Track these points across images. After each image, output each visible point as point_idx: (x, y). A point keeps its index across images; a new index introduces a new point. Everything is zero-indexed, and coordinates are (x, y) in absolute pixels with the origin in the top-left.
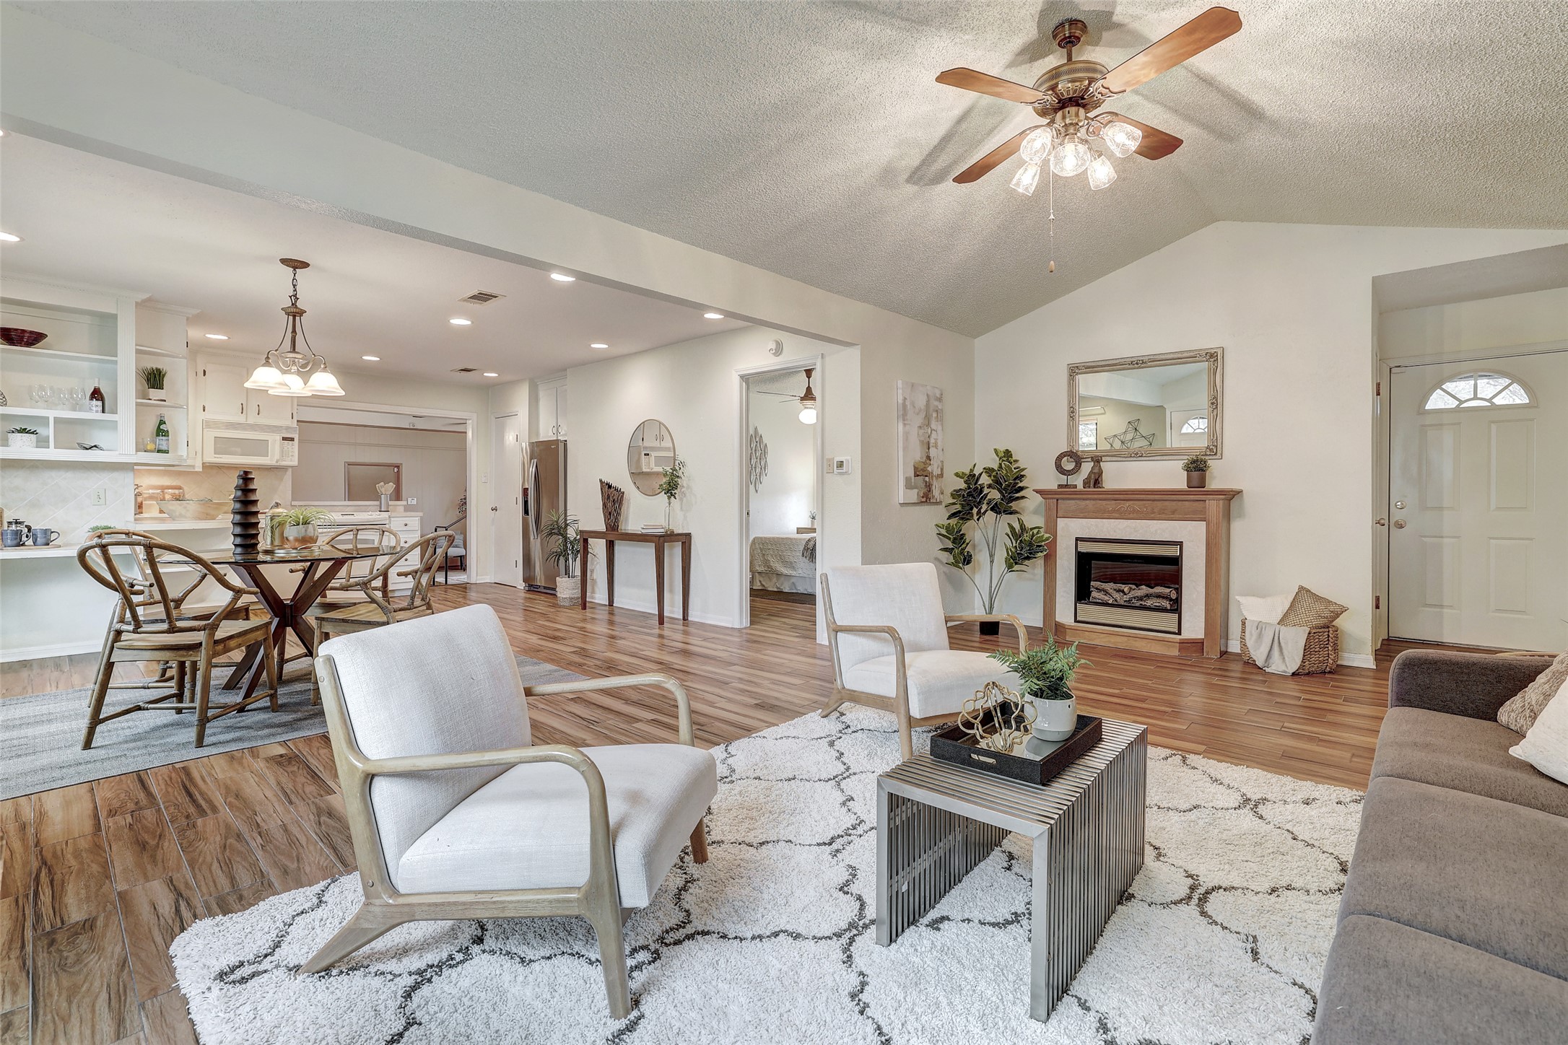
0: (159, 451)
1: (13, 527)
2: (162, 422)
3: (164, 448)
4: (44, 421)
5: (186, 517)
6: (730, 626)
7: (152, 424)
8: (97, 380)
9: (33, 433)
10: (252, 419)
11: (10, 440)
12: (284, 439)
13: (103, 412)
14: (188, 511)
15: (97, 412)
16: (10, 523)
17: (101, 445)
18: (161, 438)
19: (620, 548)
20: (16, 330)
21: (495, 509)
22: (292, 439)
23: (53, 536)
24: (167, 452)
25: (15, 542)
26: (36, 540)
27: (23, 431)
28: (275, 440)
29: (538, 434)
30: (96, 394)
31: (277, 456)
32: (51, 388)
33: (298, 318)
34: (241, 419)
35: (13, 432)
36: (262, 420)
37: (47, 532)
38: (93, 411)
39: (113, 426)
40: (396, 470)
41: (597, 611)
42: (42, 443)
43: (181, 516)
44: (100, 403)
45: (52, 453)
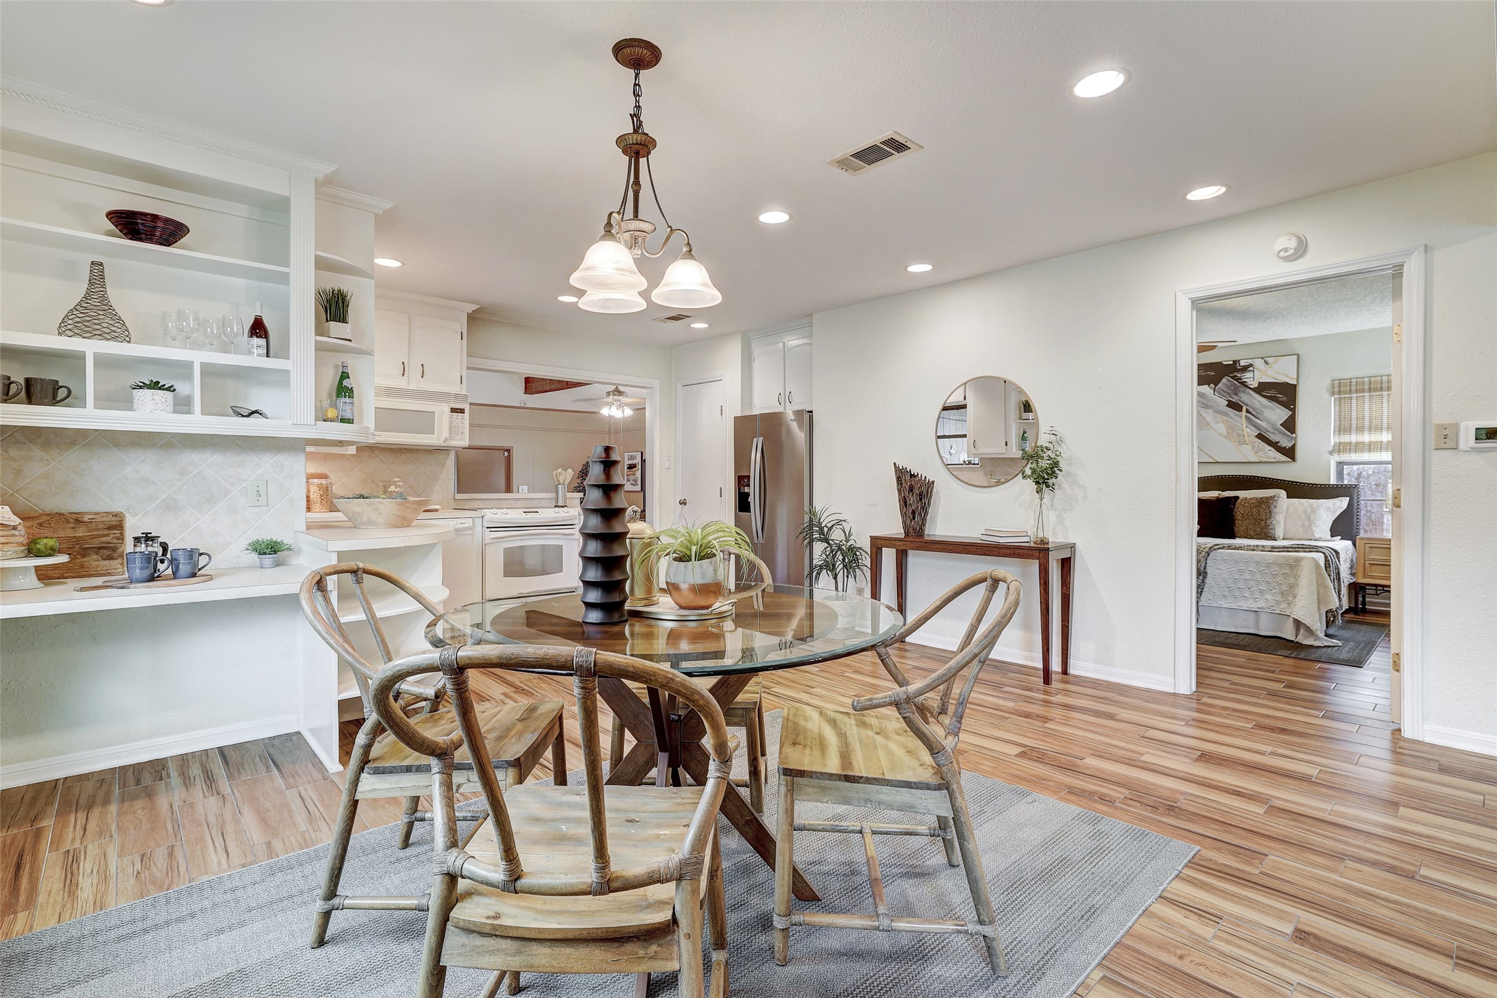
0: (343, 420)
1: (142, 548)
2: (344, 376)
3: (348, 415)
4: (184, 368)
5: (376, 524)
6: (1172, 691)
7: (331, 378)
8: (258, 304)
9: (169, 389)
10: (415, 384)
11: (135, 401)
12: (453, 410)
13: (268, 356)
14: (380, 514)
15: (259, 355)
16: (137, 540)
17: (264, 411)
18: (343, 400)
19: (916, 560)
20: (146, 214)
21: (683, 503)
22: (462, 411)
23: (203, 560)
24: (350, 421)
25: (147, 573)
26: (177, 568)
27: (155, 385)
28: (441, 410)
29: (751, 405)
30: (258, 328)
31: (445, 434)
32: (196, 319)
33: (643, 161)
34: (401, 383)
35: (141, 387)
36: (427, 385)
37: (192, 554)
38: (252, 355)
39: (281, 379)
40: (506, 454)
41: (908, 654)
42: (183, 405)
43: (370, 522)
44: (262, 342)
45: (197, 423)
